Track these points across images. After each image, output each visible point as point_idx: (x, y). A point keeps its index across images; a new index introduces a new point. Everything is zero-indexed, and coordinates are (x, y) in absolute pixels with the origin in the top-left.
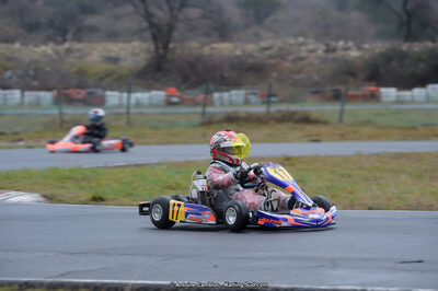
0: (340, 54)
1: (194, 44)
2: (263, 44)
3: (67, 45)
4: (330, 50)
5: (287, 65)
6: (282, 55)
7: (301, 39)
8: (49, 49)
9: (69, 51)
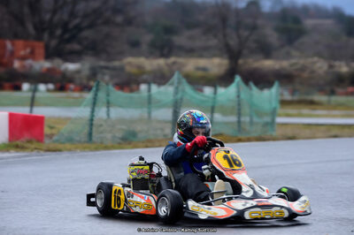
0: (336, 69)
1: (250, 61)
2: (294, 61)
3: (172, 59)
4: (331, 67)
5: (306, 75)
6: (303, 69)
7: (316, 59)
8: (161, 62)
9: (174, 63)
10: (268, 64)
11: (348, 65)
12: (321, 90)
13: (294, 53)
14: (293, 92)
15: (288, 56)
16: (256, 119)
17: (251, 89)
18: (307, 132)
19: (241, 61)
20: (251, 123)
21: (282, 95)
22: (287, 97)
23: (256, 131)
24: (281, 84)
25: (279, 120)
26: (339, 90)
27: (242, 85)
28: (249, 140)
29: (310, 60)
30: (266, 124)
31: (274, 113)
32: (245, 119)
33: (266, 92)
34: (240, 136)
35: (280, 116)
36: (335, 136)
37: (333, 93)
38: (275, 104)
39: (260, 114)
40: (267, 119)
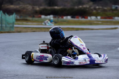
10: (12, 7)
11: (39, 7)
12: (30, 16)
13: (21, 3)
14: (20, 16)
15: (19, 4)
16: (7, 25)
17: (6, 15)
18: (25, 30)
19: (3, 6)
20: (6, 27)
21: (17, 17)
22: (18, 18)
23: (7, 30)
24: (16, 14)
25: (15, 26)
26: (36, 16)
27: (3, 14)
28: (5, 32)
29: (26, 6)
30: (11, 27)
31: (13, 23)
32: (4, 25)
33: (11, 16)
34: (2, 31)
35: (16, 24)
36: (34, 32)
37: (34, 17)
38: (14, 20)
39: (9, 24)
40: (11, 25)
